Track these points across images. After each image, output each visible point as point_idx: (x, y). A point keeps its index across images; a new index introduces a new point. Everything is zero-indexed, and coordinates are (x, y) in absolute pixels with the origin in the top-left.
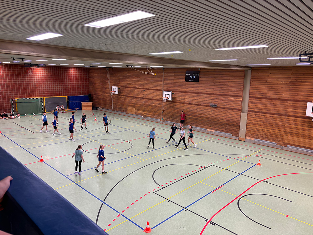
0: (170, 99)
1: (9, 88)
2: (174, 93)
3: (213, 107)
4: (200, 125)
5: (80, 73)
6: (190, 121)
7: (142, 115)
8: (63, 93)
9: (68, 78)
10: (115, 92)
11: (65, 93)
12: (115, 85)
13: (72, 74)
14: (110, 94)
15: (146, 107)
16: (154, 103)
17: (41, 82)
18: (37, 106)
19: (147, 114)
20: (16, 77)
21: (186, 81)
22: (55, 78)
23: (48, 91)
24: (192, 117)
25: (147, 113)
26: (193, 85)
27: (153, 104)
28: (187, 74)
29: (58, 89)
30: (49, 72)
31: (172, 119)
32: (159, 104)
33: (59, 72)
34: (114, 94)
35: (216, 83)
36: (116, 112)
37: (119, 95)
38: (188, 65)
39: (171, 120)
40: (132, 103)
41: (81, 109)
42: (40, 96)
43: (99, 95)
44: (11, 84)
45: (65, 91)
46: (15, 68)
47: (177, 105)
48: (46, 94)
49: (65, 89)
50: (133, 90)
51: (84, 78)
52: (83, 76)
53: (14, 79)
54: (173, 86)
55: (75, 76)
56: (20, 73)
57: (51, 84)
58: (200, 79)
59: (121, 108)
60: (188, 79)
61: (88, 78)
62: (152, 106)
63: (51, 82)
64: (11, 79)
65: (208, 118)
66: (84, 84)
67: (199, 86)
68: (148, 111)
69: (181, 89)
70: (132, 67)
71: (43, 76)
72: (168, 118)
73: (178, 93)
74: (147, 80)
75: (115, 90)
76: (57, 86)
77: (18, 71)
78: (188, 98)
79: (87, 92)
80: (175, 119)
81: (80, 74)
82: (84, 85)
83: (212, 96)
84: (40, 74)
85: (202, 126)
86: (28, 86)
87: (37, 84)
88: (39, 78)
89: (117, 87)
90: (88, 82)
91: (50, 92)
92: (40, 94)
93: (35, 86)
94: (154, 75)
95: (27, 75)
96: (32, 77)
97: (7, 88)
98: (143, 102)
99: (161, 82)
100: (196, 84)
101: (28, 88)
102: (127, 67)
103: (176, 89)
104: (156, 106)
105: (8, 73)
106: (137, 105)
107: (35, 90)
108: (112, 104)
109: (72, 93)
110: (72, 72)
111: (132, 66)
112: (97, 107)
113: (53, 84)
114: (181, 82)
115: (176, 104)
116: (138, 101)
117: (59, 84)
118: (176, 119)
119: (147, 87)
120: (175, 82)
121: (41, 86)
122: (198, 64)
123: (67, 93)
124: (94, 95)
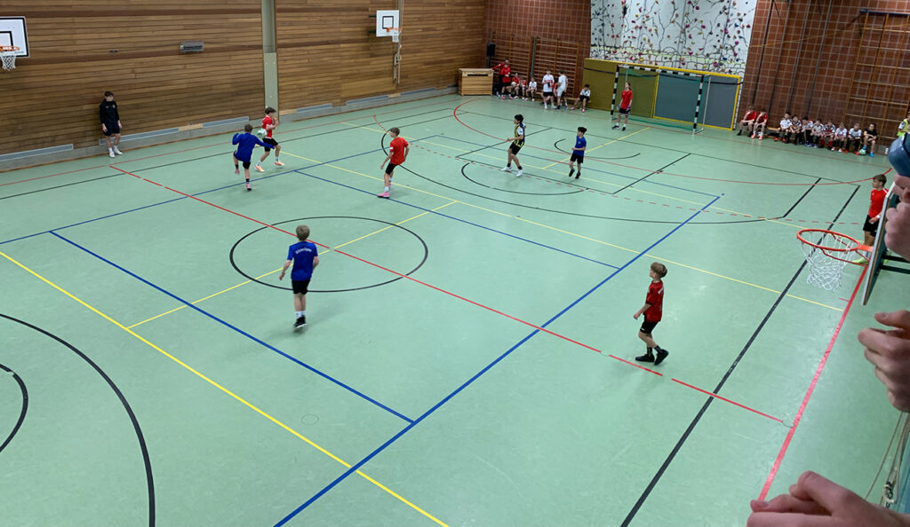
0: (22, 49)
3: (190, 52)
4: (154, 123)
65: (179, 92)
85: (160, 122)
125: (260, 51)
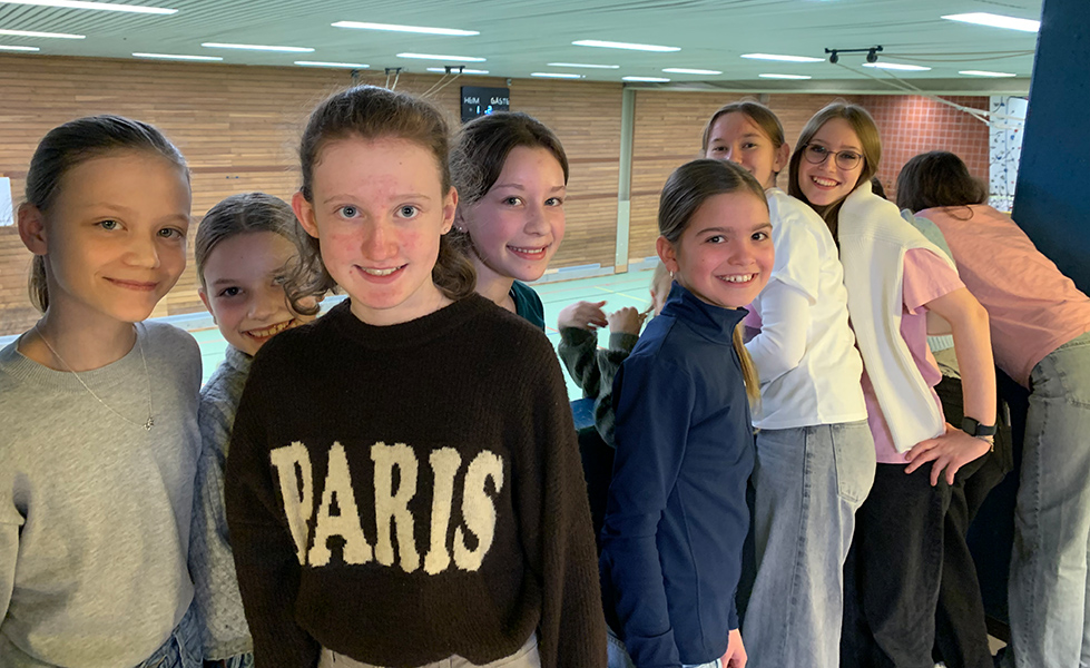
28: (468, 100)
119: (252, 156)
125: (615, 199)
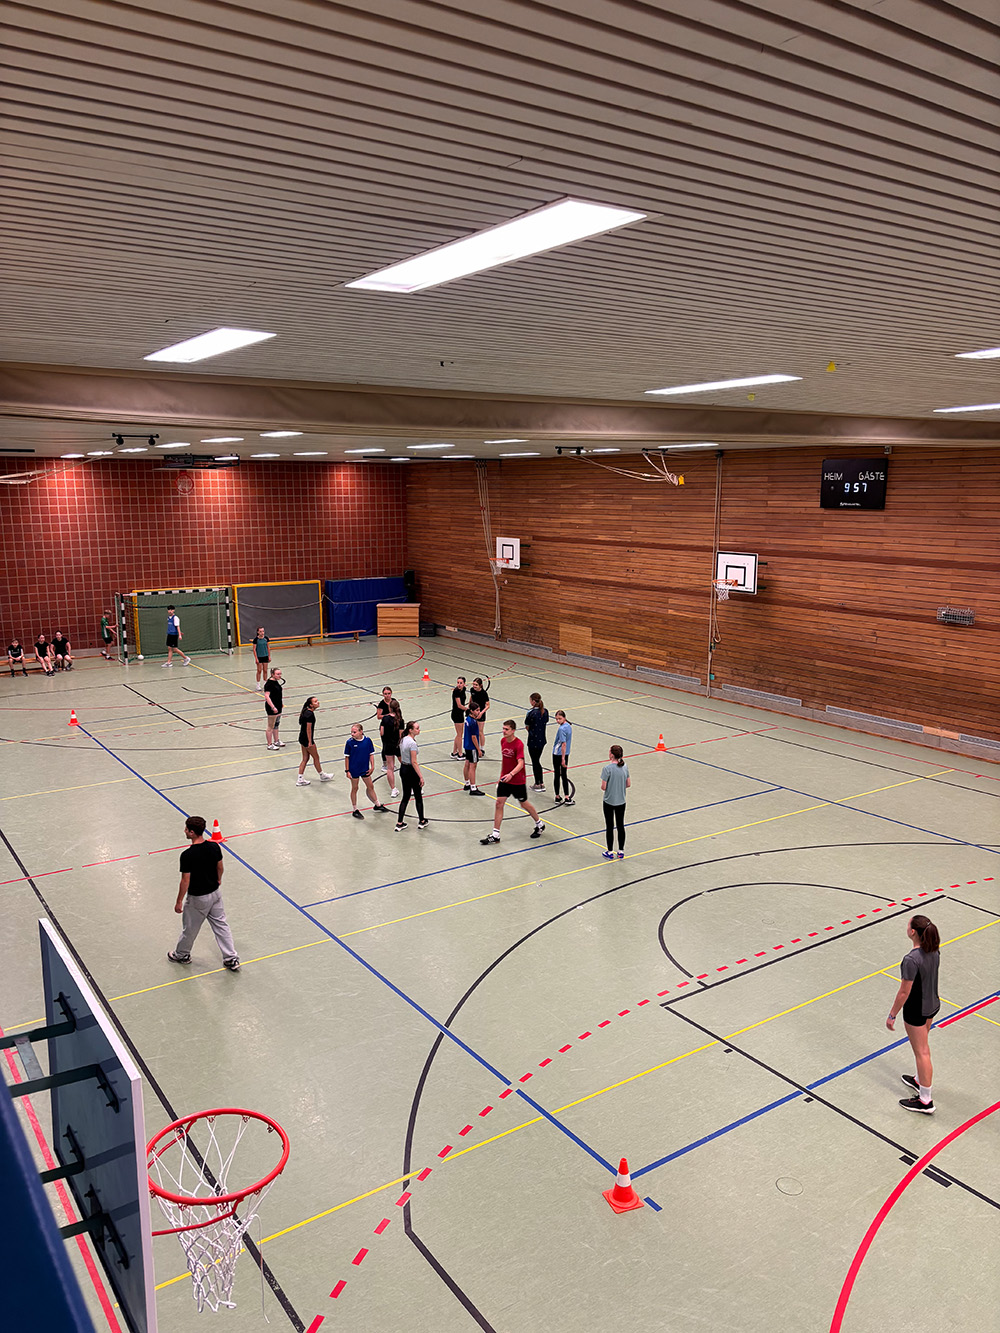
0: (750, 586)
1: (112, 552)
2: (765, 559)
3: (952, 623)
4: (890, 708)
5: (372, 485)
6: (842, 686)
7: (622, 657)
8: (308, 568)
9: (327, 508)
10: (508, 560)
11: (315, 567)
12: (508, 534)
13: (339, 492)
14: (489, 569)
15: (640, 623)
16: (676, 607)
17: (225, 524)
18: (209, 620)
19: (643, 654)
20: (135, 509)
21: (822, 506)
22: (276, 508)
23: (249, 563)
24: (850, 669)
25: (645, 650)
26: (854, 525)
27: (670, 611)
28: (829, 477)
29: (286, 554)
30: (252, 484)
31: (755, 675)
32: (694, 610)
33: (289, 484)
34: (505, 571)
35: (972, 514)
36: (509, 646)
37: (525, 574)
38: (829, 434)
39: (753, 681)
40: (580, 609)
41: (375, 633)
42: (220, 581)
43: (449, 577)
44: (120, 535)
45: (315, 560)
46: (132, 476)
47: (781, 616)
48: (242, 571)
49: (314, 553)
50: (585, 548)
51: (386, 506)
52: (386, 499)
53: (127, 518)
54: (763, 528)
55: (353, 500)
56: (150, 492)
57: (262, 532)
58: (893, 498)
59: (532, 627)
60: (832, 498)
61: (404, 507)
62: (666, 620)
63: (262, 524)
64: (118, 518)
65: (928, 675)
66: (386, 528)
67: (882, 526)
68: (645, 640)
69: (798, 542)
70: (578, 452)
71: (231, 500)
72: (735, 672)
73: (786, 560)
74: (645, 508)
75: (508, 552)
76: (285, 539)
77: (141, 484)
78: (830, 585)
79: (400, 563)
80: (771, 679)
81: (372, 492)
82: (387, 536)
83: (949, 571)
84: (223, 493)
85: (899, 710)
86: (178, 542)
87: (210, 533)
88: (216, 509)
89: (516, 542)
90: (405, 521)
91: (257, 563)
92: (219, 572)
93: (202, 541)
94: (675, 482)
95: (176, 501)
96: (192, 509)
97: (103, 552)
98: (628, 601)
99: (710, 515)
100: (870, 520)
101: (179, 550)
102: (560, 452)
103: (773, 542)
104: (685, 621)
105: (107, 493)
106: (598, 616)
107: (203, 557)
108: (498, 614)
109: (342, 567)
110: (339, 484)
111: (579, 449)
112: (436, 626)
113: (270, 531)
114: (798, 510)
115: (777, 607)
116: (605, 599)
117: (292, 531)
118: (776, 680)
119: (643, 534)
120: (771, 510)
121: (226, 540)
122: (877, 430)
123: (321, 567)
124: (429, 574)
